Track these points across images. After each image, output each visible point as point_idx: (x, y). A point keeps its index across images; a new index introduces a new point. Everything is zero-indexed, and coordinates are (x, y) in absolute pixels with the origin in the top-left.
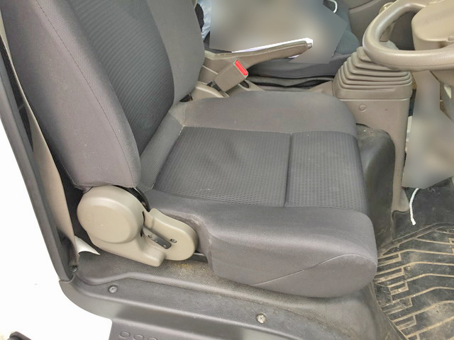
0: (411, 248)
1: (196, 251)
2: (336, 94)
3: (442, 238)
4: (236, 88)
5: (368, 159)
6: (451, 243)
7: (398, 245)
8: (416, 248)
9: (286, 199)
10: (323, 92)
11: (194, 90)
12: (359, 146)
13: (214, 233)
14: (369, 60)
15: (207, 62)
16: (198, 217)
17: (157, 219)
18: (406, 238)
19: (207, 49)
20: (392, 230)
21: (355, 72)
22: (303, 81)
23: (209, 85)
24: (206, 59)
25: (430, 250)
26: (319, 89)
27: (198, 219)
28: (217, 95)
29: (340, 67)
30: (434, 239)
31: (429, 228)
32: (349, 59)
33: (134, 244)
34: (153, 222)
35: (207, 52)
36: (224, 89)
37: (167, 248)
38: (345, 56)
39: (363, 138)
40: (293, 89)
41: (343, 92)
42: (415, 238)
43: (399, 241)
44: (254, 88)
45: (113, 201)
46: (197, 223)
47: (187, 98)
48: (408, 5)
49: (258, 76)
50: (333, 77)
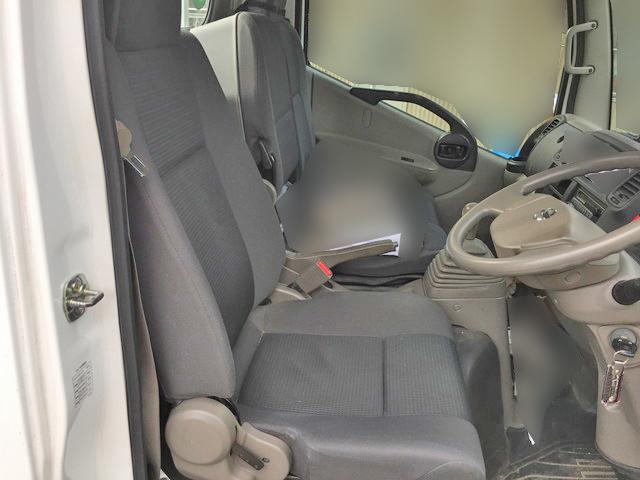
0: (534, 473)
1: (290, 474)
2: (427, 294)
3: (568, 458)
4: (319, 288)
5: (469, 365)
6: (579, 465)
7: (518, 470)
8: (538, 473)
9: (384, 408)
10: (413, 292)
11: (273, 292)
12: (457, 349)
13: (313, 446)
14: (453, 264)
15: (287, 262)
16: (294, 430)
17: (249, 435)
18: (526, 461)
19: (288, 248)
20: (508, 451)
21: (445, 270)
22: (392, 279)
23: (290, 286)
24: (288, 260)
25: (555, 474)
26: (409, 287)
27: (293, 433)
28: (300, 297)
29: (428, 264)
30: (559, 461)
31: (552, 448)
32: (438, 256)
33: (224, 465)
34: (246, 437)
35: (287, 252)
36: (307, 290)
37: (258, 469)
38: (433, 252)
39: (460, 341)
40: (381, 288)
41: (435, 291)
42: (537, 461)
43: (518, 465)
44: (338, 288)
45: (208, 414)
46: (292, 436)
47: (266, 302)
48: (486, 210)
49: (342, 274)
50: (423, 274)
